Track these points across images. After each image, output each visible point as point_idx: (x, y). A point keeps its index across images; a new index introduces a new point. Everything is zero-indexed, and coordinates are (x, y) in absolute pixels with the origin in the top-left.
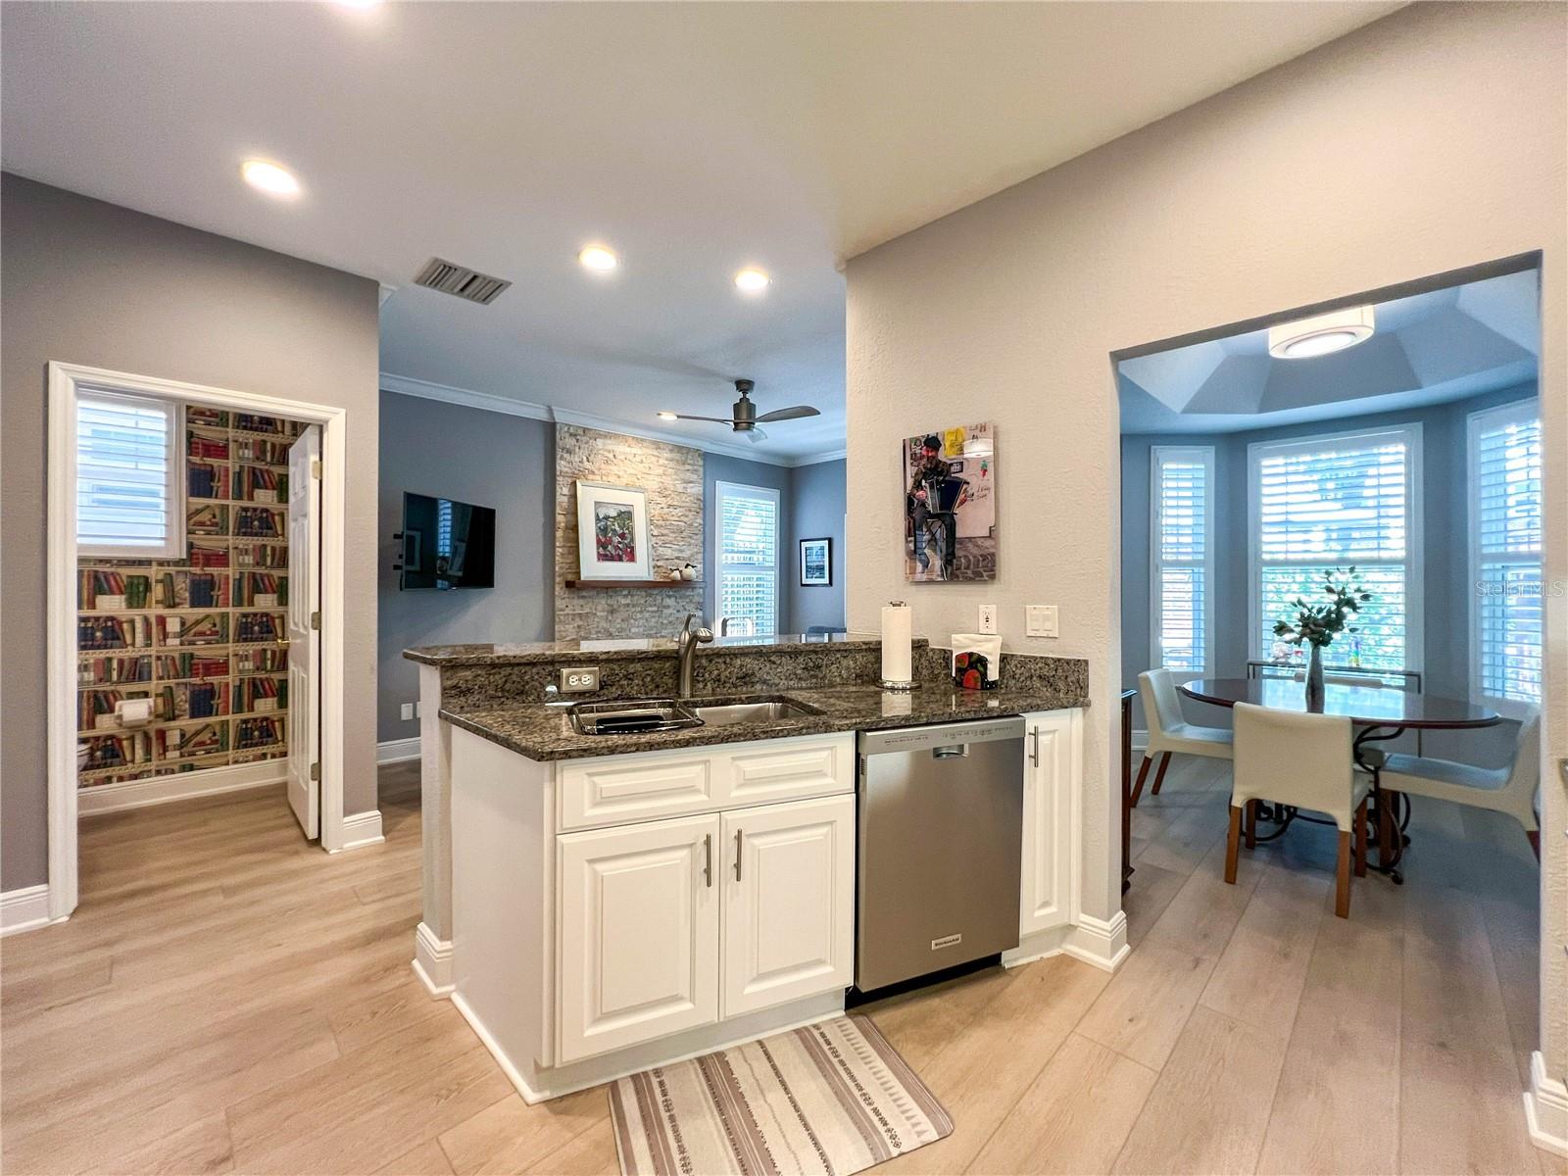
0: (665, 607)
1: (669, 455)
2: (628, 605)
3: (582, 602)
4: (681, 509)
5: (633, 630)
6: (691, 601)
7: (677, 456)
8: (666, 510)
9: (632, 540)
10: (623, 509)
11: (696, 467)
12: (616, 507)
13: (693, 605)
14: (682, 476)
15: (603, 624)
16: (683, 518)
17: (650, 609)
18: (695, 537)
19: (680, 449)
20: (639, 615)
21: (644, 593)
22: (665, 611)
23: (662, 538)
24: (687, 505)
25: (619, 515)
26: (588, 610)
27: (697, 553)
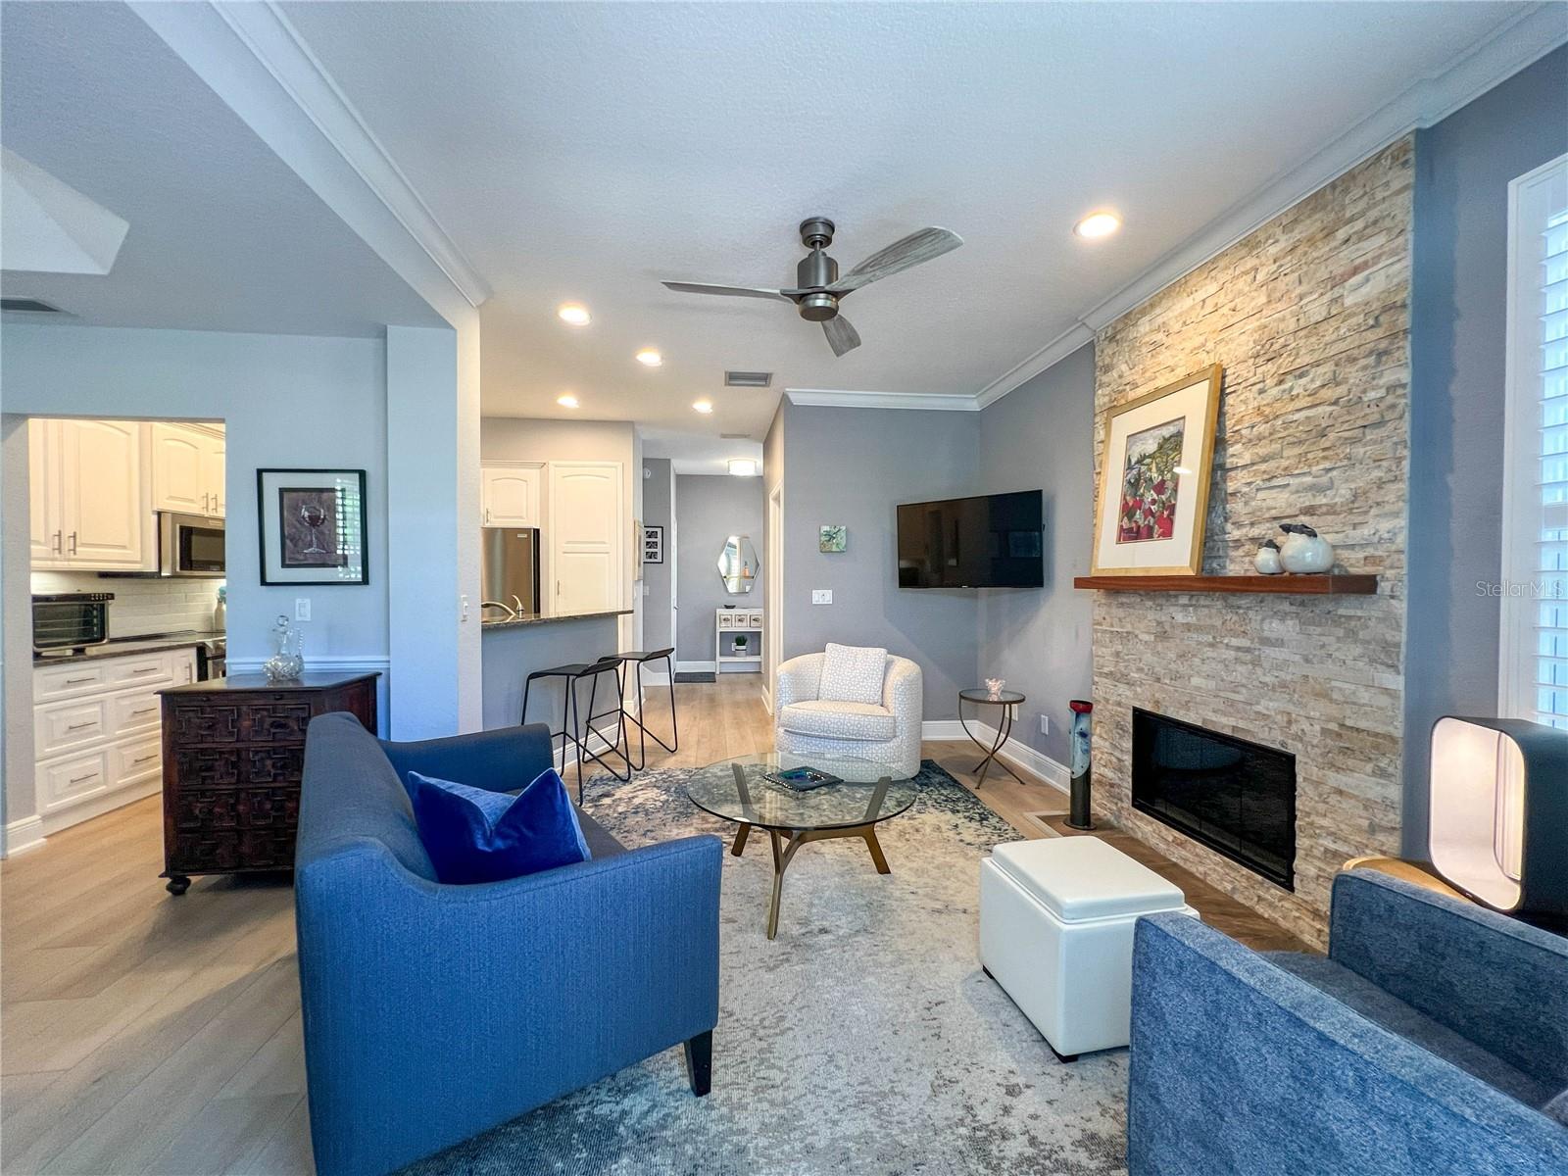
0: (1265, 641)
1: (1284, 242)
2: (1188, 627)
3: (1120, 612)
4: (1321, 370)
5: (1196, 681)
6: (1352, 634)
7: (1310, 226)
8: (1275, 392)
9: (1175, 490)
10: (1167, 432)
11: (1373, 214)
12: (1157, 432)
13: (1358, 650)
14: (1323, 273)
15: (1148, 657)
16: (1328, 394)
17: (1235, 642)
18: (1370, 435)
19: (1315, 203)
20: (1209, 652)
21: (1219, 604)
22: (1268, 651)
23: (1263, 467)
24: (1342, 346)
25: (1161, 447)
26: (1129, 628)
27: (1380, 484)
